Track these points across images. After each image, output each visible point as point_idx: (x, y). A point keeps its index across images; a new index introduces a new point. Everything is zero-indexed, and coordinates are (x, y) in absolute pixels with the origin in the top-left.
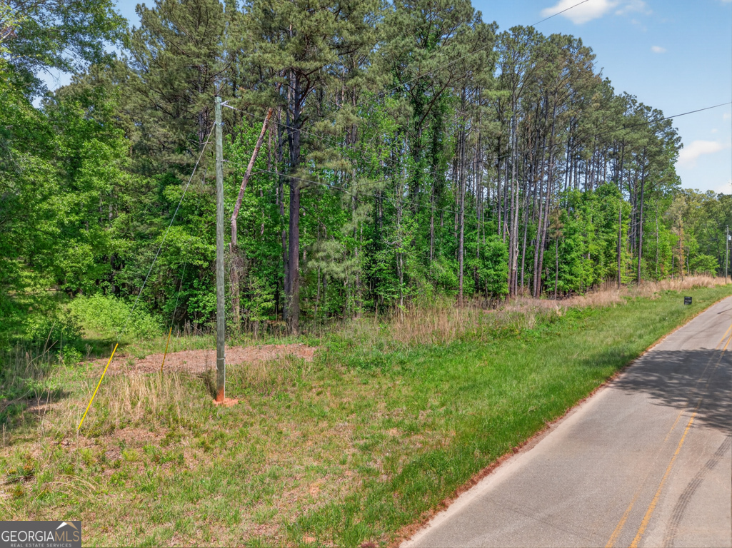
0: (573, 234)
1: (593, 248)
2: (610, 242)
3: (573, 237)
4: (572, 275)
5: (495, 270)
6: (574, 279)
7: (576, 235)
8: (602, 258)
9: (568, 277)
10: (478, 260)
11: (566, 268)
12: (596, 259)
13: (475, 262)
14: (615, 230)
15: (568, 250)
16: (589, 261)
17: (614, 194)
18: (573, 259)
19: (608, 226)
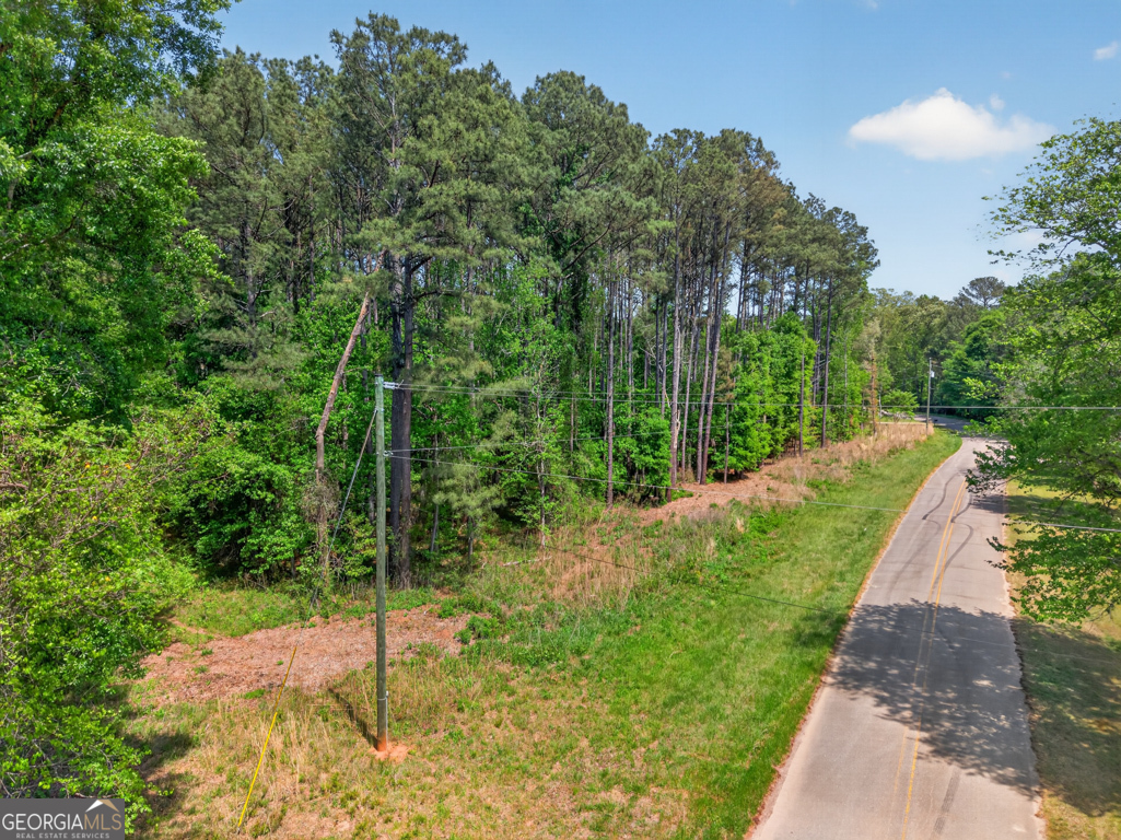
0: (747, 395)
1: (770, 407)
2: (790, 396)
3: (747, 398)
4: (746, 449)
5: (655, 457)
6: (749, 454)
7: (751, 396)
8: (782, 418)
9: (741, 451)
10: (629, 440)
11: (739, 439)
12: (773, 422)
13: (627, 443)
14: (796, 380)
15: (743, 415)
16: (766, 426)
17: (796, 333)
18: (747, 428)
19: (788, 375)
